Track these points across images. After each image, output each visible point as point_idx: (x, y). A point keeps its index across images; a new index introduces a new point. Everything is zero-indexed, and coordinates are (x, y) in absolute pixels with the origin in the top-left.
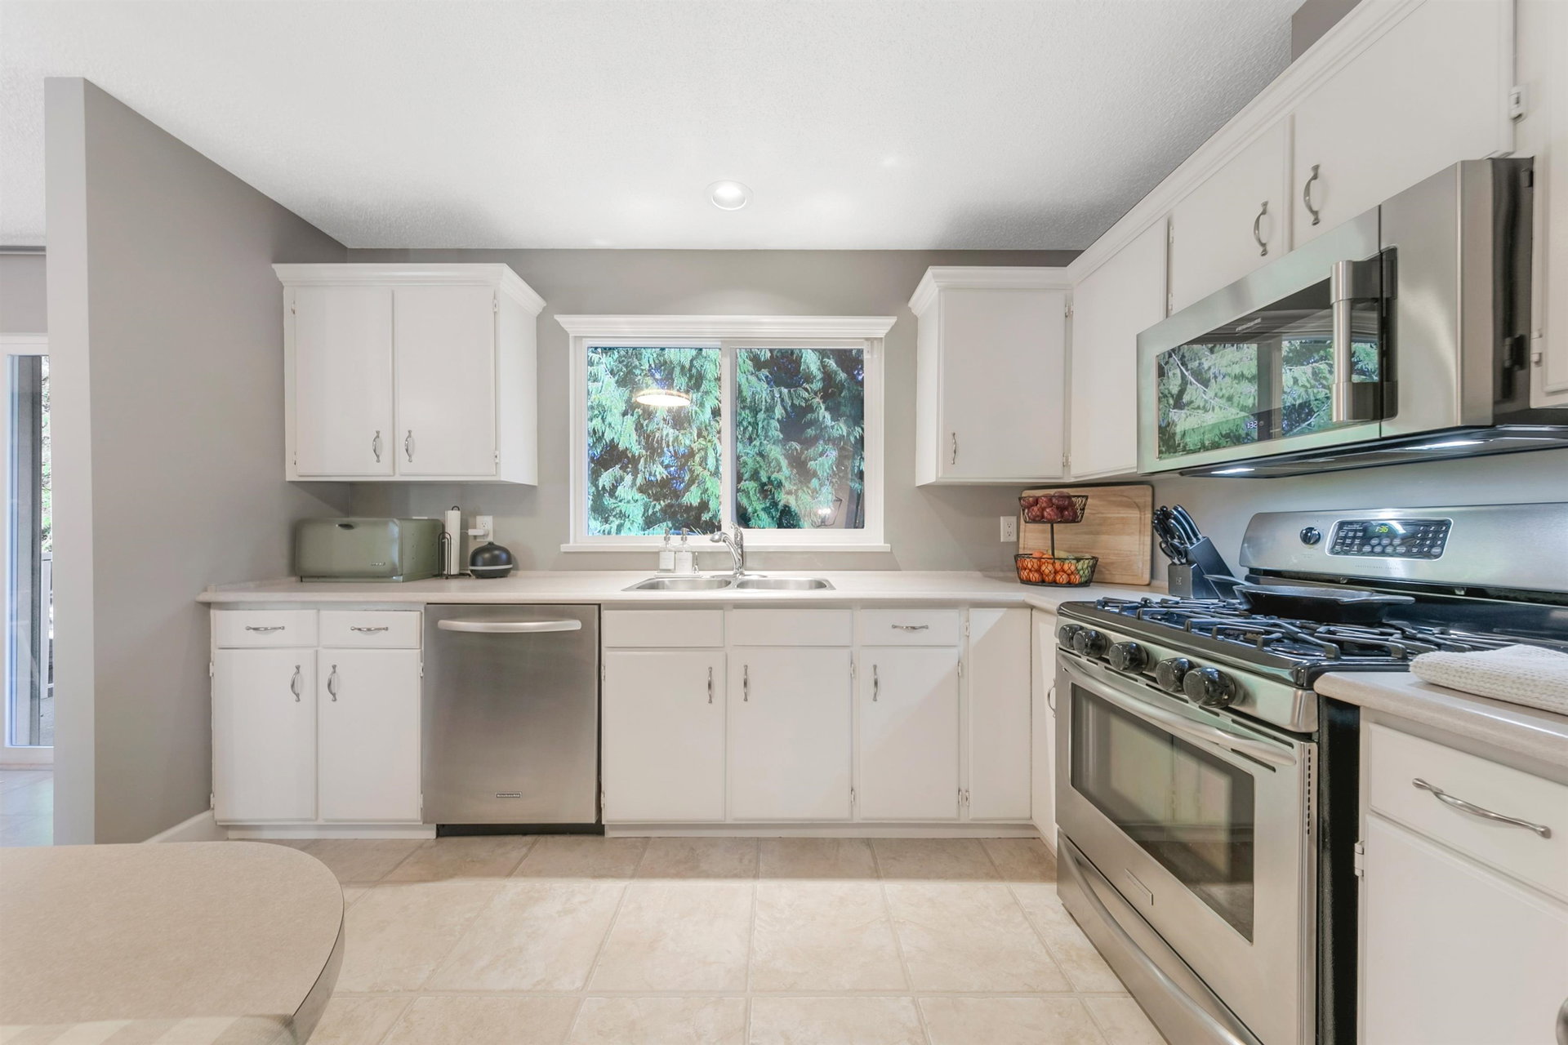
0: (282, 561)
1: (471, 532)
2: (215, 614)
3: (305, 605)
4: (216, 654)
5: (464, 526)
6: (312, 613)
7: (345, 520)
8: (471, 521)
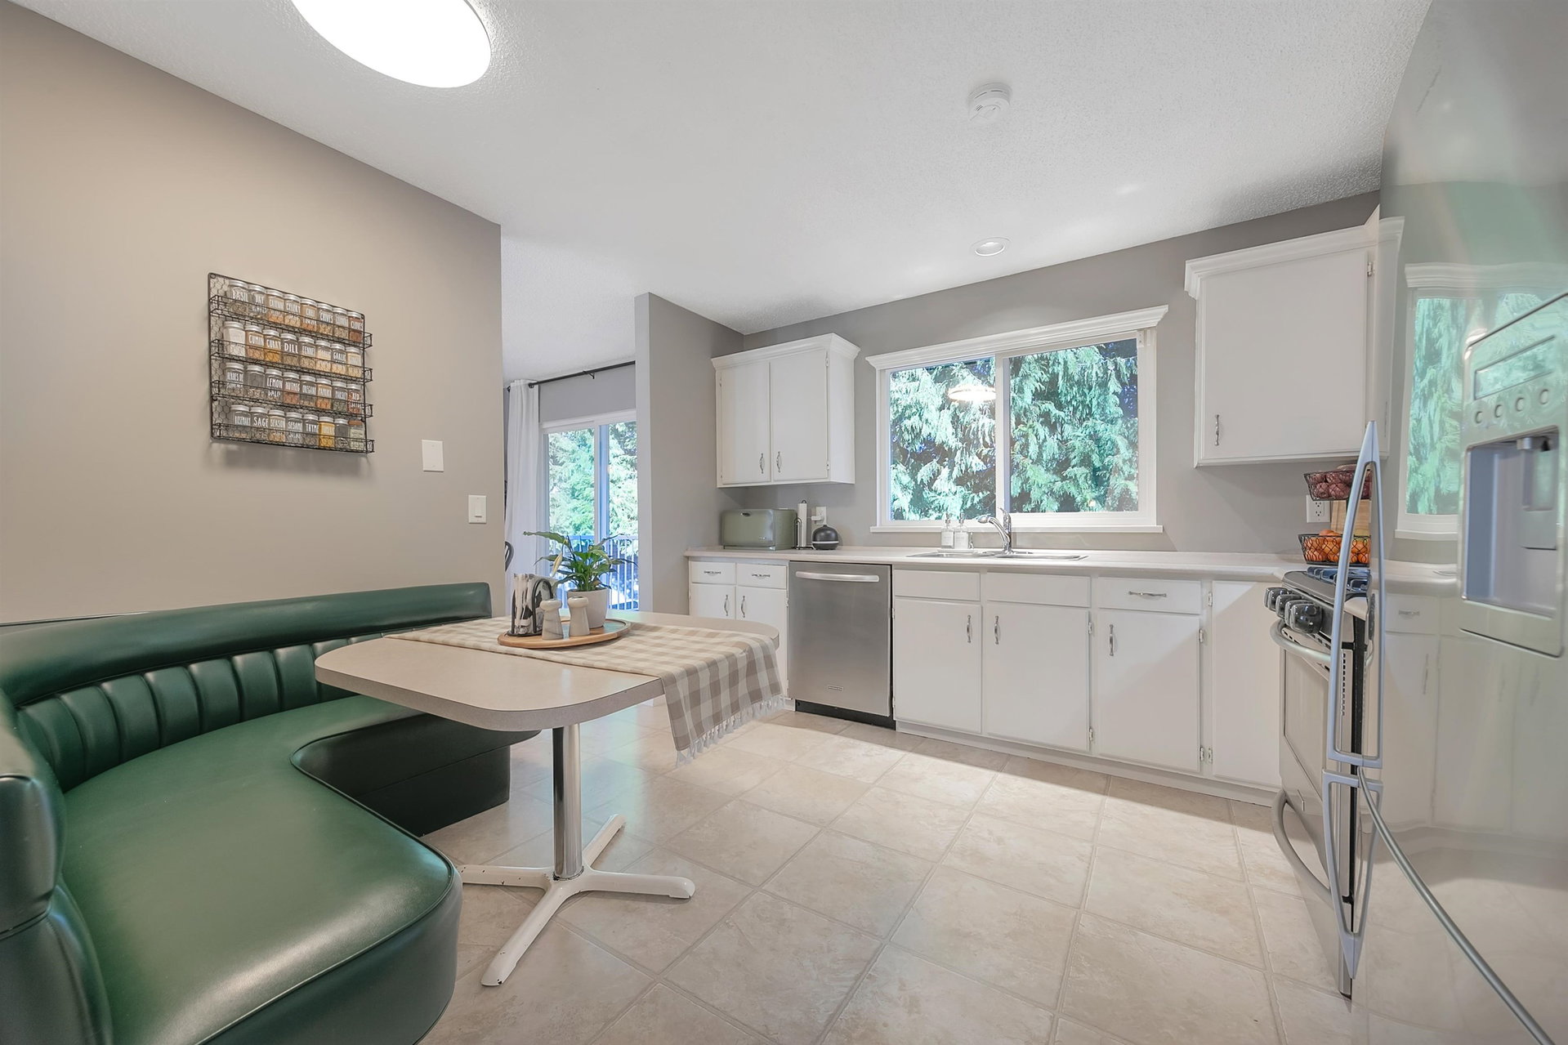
0: (715, 537)
1: (813, 518)
2: (692, 564)
3: (730, 559)
4: (691, 584)
5: (809, 514)
6: (732, 565)
7: (746, 511)
8: (813, 511)
